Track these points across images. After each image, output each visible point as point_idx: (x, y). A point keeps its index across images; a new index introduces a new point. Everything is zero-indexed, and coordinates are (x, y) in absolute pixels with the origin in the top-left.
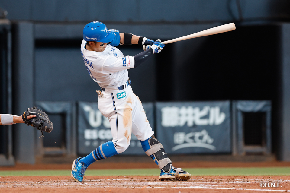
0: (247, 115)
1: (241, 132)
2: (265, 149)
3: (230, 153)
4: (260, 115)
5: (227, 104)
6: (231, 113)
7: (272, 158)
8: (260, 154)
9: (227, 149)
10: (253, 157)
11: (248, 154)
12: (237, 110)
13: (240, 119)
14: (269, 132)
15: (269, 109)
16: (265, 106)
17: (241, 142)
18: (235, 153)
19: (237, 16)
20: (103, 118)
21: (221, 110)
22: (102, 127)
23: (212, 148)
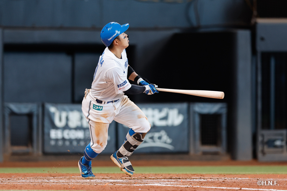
0: (204, 117)
1: (198, 132)
2: (220, 149)
3: (187, 153)
4: (216, 116)
6: (188, 114)
7: (227, 158)
8: (216, 154)
9: (185, 149)
10: (209, 157)
11: (205, 153)
12: (195, 112)
13: (197, 120)
14: (224, 133)
15: (224, 111)
16: (221, 108)
17: (198, 142)
18: (192, 152)
19: (195, 23)
20: (67, 119)
21: (180, 112)
22: (66, 127)
23: (170, 147)
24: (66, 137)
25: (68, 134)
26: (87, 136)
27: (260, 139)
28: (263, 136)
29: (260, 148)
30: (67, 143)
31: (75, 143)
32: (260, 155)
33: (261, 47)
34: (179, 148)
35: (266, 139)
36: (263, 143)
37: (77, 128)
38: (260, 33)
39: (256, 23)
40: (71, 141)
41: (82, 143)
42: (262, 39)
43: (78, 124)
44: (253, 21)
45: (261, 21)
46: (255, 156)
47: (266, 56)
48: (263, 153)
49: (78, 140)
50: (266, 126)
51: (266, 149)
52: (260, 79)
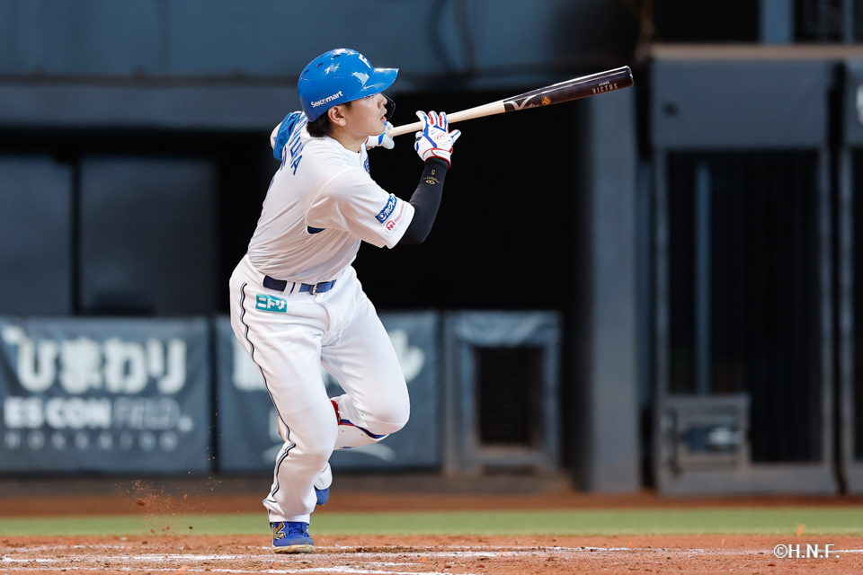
0: (488, 357)
1: (469, 405)
2: (541, 457)
3: (434, 469)
4: (523, 357)
5: (426, 321)
6: (439, 349)
7: (560, 484)
8: (526, 471)
9: (427, 456)
10: (504, 481)
11: (491, 471)
12: (459, 342)
13: (467, 366)
14: (551, 407)
15: (551, 338)
16: (543, 328)
17: (470, 437)
18: (451, 467)
19: (457, 59)
20: (58, 364)
21: (412, 342)
22: (56, 390)
23: (383, 453)
24: (55, 420)
25: (61, 413)
26: (121, 417)
27: (664, 423)
28: (673, 414)
29: (663, 452)
30: (59, 441)
31: (82, 441)
32: (663, 476)
33: (667, 135)
34: (411, 455)
35: (682, 427)
36: (676, 438)
37: (90, 395)
38: (663, 91)
39: (650, 61)
40: (69, 433)
41: (106, 442)
42: (671, 110)
43: (94, 379)
44: (641, 53)
45: (667, 54)
46: (648, 478)
47: (683, 165)
48: (675, 468)
49: (93, 432)
50: (684, 382)
51: (684, 457)
52: (662, 235)
